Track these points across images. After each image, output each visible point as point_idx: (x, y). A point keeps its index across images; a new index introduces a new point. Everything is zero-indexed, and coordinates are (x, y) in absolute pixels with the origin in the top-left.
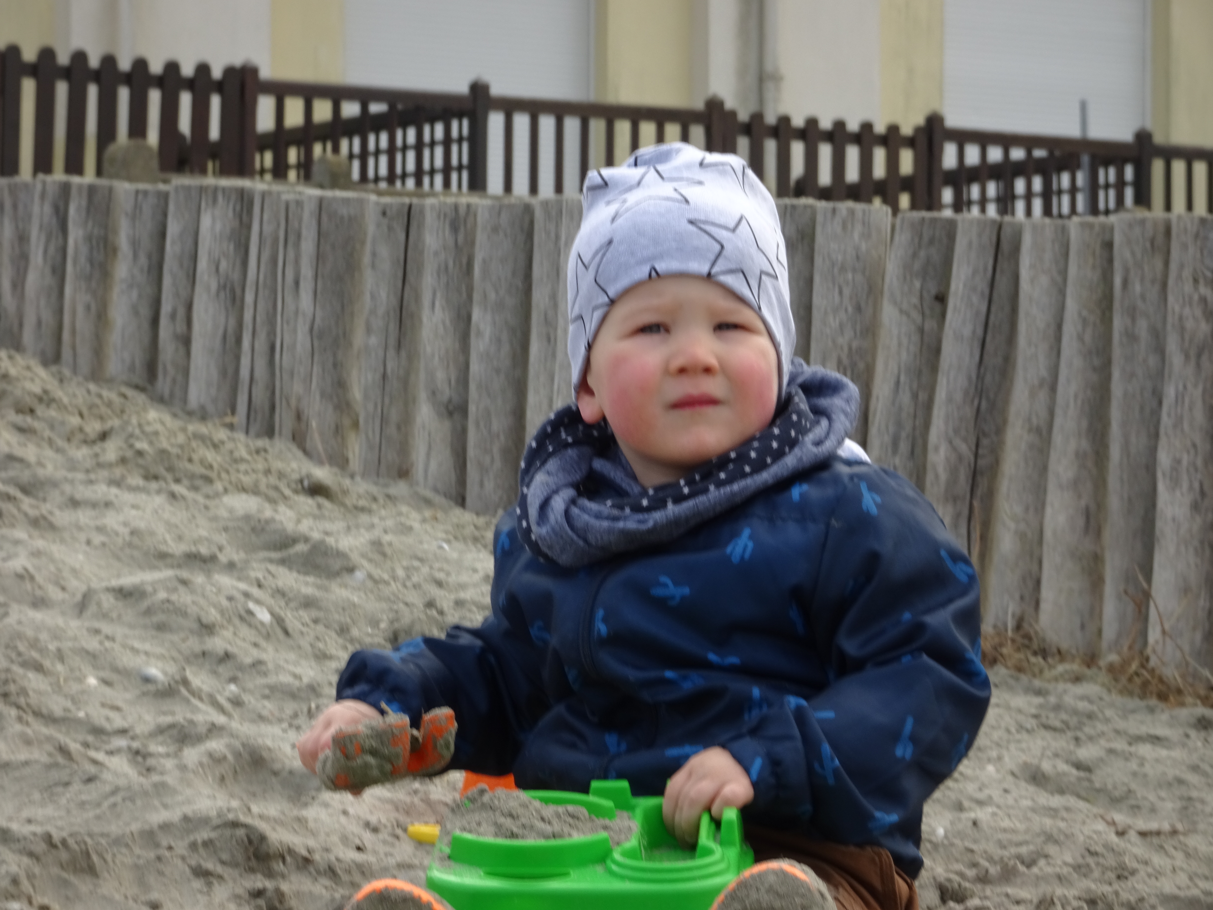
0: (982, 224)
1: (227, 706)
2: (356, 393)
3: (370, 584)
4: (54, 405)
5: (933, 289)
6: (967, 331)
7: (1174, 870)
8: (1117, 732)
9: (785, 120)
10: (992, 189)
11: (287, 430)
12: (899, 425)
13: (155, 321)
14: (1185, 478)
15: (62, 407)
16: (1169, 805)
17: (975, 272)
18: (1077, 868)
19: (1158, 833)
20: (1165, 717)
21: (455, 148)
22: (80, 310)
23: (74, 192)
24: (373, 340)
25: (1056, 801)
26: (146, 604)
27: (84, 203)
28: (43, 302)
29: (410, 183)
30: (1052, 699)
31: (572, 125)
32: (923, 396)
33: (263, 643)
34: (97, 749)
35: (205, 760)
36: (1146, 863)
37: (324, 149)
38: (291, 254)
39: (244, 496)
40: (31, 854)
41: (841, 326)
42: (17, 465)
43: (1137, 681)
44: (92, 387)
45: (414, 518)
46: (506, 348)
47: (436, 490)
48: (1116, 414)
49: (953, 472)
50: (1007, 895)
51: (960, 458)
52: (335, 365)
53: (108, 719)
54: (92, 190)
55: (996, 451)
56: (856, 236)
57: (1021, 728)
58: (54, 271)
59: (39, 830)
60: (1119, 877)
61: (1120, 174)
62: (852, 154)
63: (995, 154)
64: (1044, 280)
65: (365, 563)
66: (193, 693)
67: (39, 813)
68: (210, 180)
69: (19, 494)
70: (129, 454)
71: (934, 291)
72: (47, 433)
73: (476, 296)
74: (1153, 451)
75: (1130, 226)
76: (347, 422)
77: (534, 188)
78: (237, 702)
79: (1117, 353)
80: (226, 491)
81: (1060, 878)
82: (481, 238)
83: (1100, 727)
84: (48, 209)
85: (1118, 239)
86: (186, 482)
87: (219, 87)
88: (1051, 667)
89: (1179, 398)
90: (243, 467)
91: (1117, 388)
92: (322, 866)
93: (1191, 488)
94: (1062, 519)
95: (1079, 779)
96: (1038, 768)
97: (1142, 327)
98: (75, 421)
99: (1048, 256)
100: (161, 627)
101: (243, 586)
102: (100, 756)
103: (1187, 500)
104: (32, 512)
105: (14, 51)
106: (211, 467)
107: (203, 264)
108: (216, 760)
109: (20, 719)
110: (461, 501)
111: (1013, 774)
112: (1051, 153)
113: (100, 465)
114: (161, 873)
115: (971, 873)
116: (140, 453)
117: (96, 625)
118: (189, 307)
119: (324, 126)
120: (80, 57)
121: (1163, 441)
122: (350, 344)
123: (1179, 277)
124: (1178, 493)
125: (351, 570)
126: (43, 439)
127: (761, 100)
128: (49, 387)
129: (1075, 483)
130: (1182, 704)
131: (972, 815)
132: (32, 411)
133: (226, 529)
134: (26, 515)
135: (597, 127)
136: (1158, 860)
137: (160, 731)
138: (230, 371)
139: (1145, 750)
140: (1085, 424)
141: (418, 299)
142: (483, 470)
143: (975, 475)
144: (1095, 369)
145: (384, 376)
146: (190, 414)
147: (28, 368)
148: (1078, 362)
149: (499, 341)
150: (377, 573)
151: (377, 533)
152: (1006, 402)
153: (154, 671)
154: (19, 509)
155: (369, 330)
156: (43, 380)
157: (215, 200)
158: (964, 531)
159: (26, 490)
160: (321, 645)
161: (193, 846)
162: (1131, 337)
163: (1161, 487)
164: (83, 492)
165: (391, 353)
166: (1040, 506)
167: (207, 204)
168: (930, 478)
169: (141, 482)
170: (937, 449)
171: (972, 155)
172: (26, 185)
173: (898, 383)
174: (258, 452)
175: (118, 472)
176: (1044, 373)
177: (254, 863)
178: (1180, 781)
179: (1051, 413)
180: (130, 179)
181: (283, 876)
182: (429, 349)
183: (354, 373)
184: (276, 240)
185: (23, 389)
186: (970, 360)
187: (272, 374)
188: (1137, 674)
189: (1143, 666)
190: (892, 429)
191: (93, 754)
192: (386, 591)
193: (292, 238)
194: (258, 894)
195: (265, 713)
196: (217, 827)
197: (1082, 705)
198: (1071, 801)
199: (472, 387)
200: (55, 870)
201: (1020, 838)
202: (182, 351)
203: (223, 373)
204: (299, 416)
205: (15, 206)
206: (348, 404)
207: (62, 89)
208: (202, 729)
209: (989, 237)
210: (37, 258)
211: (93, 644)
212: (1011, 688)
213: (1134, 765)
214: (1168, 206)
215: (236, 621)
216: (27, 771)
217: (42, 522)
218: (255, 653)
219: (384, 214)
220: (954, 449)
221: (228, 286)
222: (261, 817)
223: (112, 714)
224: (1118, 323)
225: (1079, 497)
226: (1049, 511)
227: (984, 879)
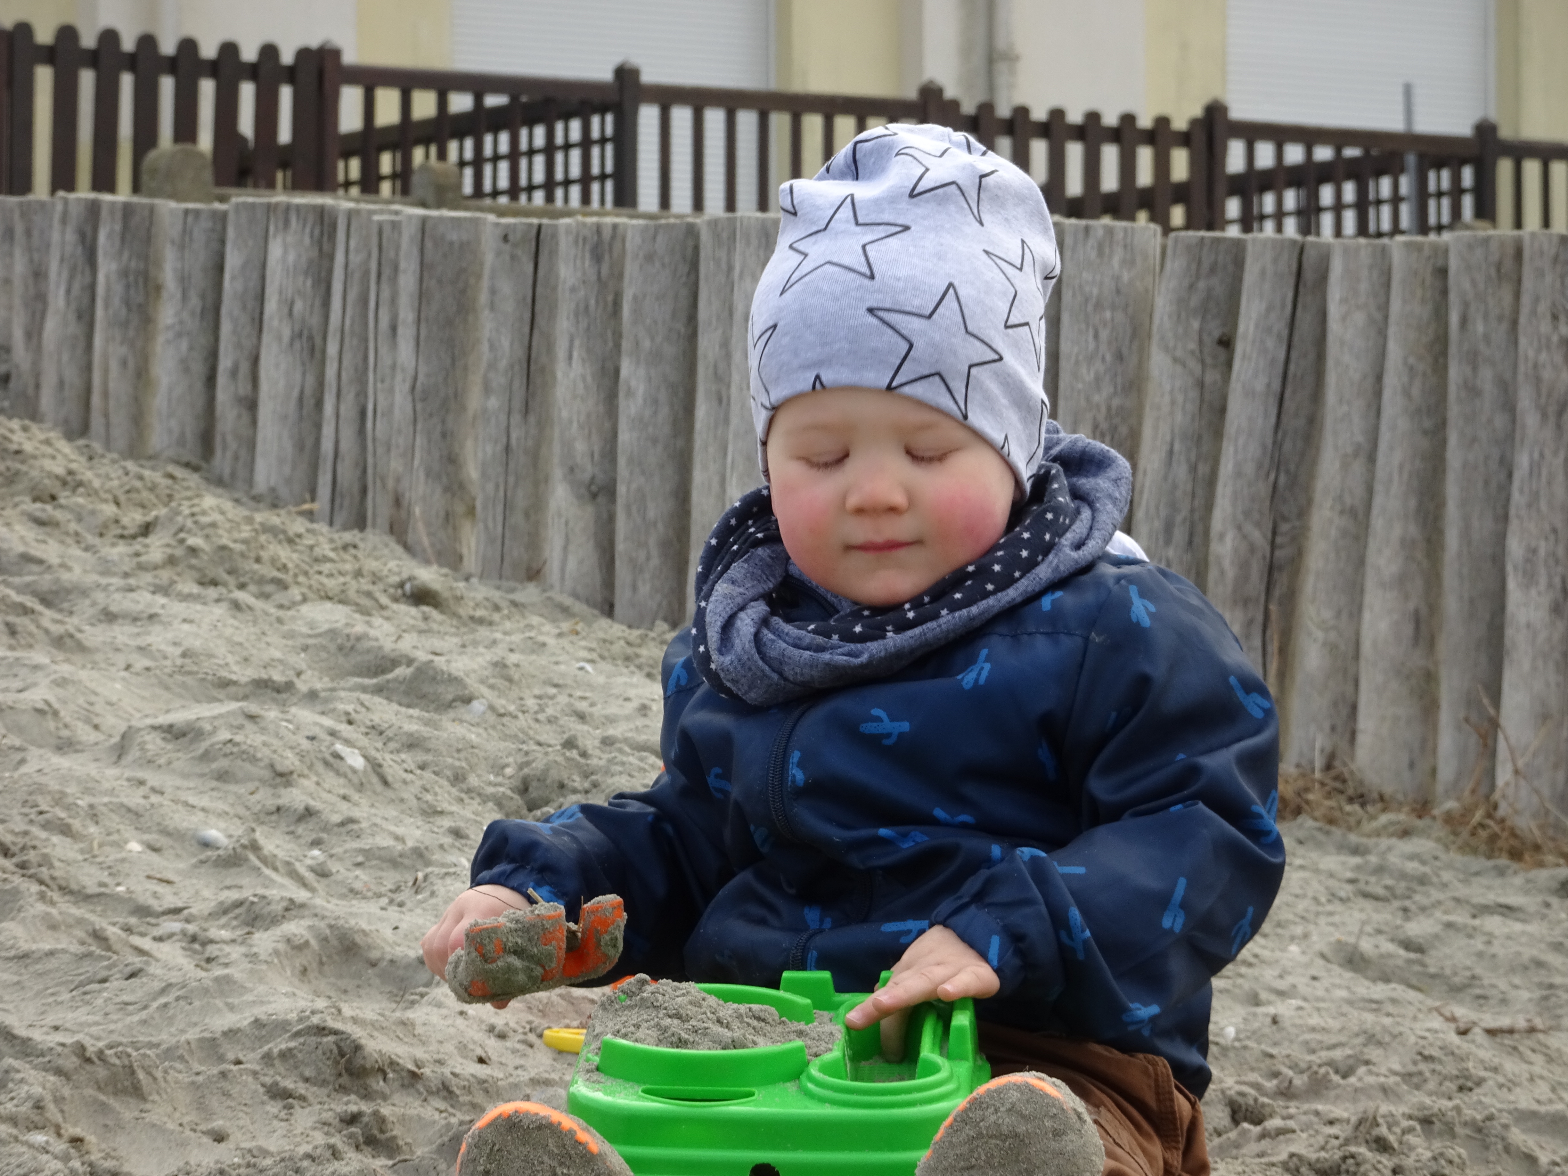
0: (1279, 246)
1: (309, 876)
2: (472, 472)
3: (492, 718)
4: (81, 490)
5: (1216, 331)
6: (1260, 385)
7: (1531, 1079)
8: (1457, 900)
9: (1022, 112)
10: (1290, 199)
11: (383, 520)
12: (1173, 506)
13: (211, 380)
14: (1542, 571)
15: (92, 493)
16: (1525, 995)
17: (1269, 309)
18: (1407, 1077)
19: (1511, 1031)
20: (1518, 880)
21: (595, 151)
22: (114, 365)
23: (104, 213)
24: (493, 403)
25: (1379, 991)
26: (204, 745)
27: (118, 227)
28: (65, 357)
29: (539, 197)
30: (1373, 859)
31: (747, 120)
32: (1203, 469)
33: (356, 797)
34: (142, 935)
35: (281, 946)
36: (1495, 1070)
37: (427, 156)
38: (386, 294)
39: (328, 605)
40: (59, 1072)
41: (1098, 379)
42: (35, 568)
43: (1483, 834)
44: (130, 465)
45: (547, 632)
46: (665, 411)
47: (576, 596)
48: (1452, 490)
49: (1244, 567)
50: (1317, 1113)
51: (1252, 549)
52: (444, 435)
53: (155, 895)
54: (127, 210)
55: (1299, 539)
56: (1116, 262)
57: (1333, 896)
58: (80, 317)
59: (69, 1040)
60: (1461, 1089)
61: (1456, 179)
62: (1110, 154)
63: (1294, 154)
64: (1359, 318)
65: (484, 690)
66: (265, 861)
67: (69, 1017)
68: (280, 198)
69: (39, 607)
70: (179, 552)
71: (1217, 334)
72: (73, 526)
73: (626, 345)
74: (1501, 538)
75: (1470, 247)
76: (460, 508)
77: (698, 203)
78: (322, 873)
79: (1454, 411)
80: (305, 600)
81: (1385, 1090)
82: (631, 269)
83: (1436, 895)
84: (71, 236)
85: (1453, 265)
86: (252, 588)
87: (291, 74)
88: (1372, 818)
89: (1535, 469)
90: (326, 567)
91: (1454, 457)
92: (434, 1084)
93: (1550, 585)
94: (1384, 626)
95: (1409, 962)
96: (1355, 947)
97: (1486, 378)
98: (109, 510)
99: (1364, 287)
100: (223, 776)
101: (328, 722)
102: (145, 943)
103: (1546, 601)
104: (57, 629)
105: (24, 30)
106: (284, 568)
107: (272, 306)
108: (297, 947)
109: (42, 897)
110: (609, 610)
111: (1323, 956)
112: (1367, 152)
113: (141, 567)
114: (226, 1094)
115: (1270, 1085)
116: (193, 551)
117: (140, 774)
118: (255, 361)
119: (425, 123)
120: (110, 37)
121: (1514, 525)
122: (463, 408)
123: (1534, 313)
124: (1533, 592)
125: (468, 700)
126: (67, 533)
127: (991, 87)
128: (74, 466)
129: (1401, 580)
130: (1541, 865)
131: (1271, 1010)
132: (53, 498)
133: (305, 648)
134: (47, 632)
135: (780, 122)
136: (1510, 1066)
137: (224, 910)
138: (309, 443)
139: (1493, 923)
140: (1413, 503)
141: (550, 348)
142: (636, 568)
143: (1271, 569)
144: (1425, 433)
145: (508, 448)
146: (257, 499)
147: (47, 442)
148: (1404, 424)
149: (655, 401)
150: (501, 703)
151: (499, 652)
152: (1312, 476)
153: (213, 833)
154: (38, 626)
155: (487, 390)
156: (65, 456)
157: (287, 223)
158: (1257, 642)
159: (46, 602)
160: (429, 797)
161: (267, 1058)
162: (1472, 391)
163: (1512, 584)
164: (120, 602)
165: (516, 418)
166: (1356, 610)
167: (276, 228)
168: (1213, 574)
169: (195, 589)
170: (1222, 537)
171: (1265, 156)
172: (42, 204)
173: (1171, 452)
174: (345, 548)
175: (165, 575)
176: (1359, 438)
177: (345, 1080)
178: (1540, 964)
179: (1370, 491)
180: (175, 196)
181: (385, 1097)
182: (565, 414)
183: (469, 444)
184: (366, 273)
185: (42, 469)
186: (1264, 423)
187: (363, 448)
188: (1482, 826)
189: (1489, 816)
190: (1163, 512)
191: (136, 940)
192: (513, 726)
193: (387, 272)
194: (352, 1119)
195: (358, 885)
196: (298, 1034)
197: (1412, 867)
198: (1398, 990)
199: (622, 461)
200: (90, 1092)
201: (1333, 1039)
202: (246, 419)
203: (300, 446)
204: (397, 502)
205: (28, 233)
206: (461, 486)
207: (87, 79)
208: (278, 908)
209: (1287, 264)
210: (57, 300)
211: (135, 799)
212: (1319, 845)
213: (1478, 944)
214: (1518, 223)
215: (320, 767)
216: (53, 963)
217: (68, 641)
218: (345, 810)
219: (506, 238)
220: (1245, 537)
221: (306, 333)
222: (355, 1020)
223: (161, 889)
224: (1455, 372)
225: (1406, 597)
226: (1367, 616)
227: (1287, 1093)
